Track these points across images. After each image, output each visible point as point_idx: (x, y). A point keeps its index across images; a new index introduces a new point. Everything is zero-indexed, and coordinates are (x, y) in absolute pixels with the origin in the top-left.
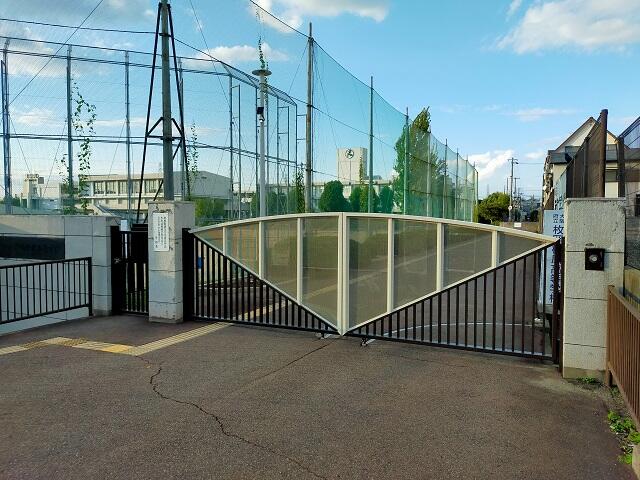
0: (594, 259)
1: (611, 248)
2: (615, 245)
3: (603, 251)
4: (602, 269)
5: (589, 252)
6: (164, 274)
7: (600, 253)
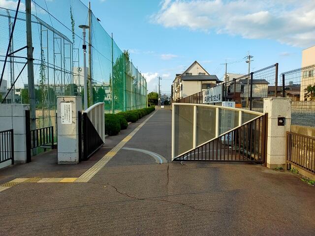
0: (281, 121)
1: (287, 117)
2: (288, 116)
3: (284, 118)
4: (283, 125)
5: (279, 119)
6: (69, 136)
7: (283, 119)
